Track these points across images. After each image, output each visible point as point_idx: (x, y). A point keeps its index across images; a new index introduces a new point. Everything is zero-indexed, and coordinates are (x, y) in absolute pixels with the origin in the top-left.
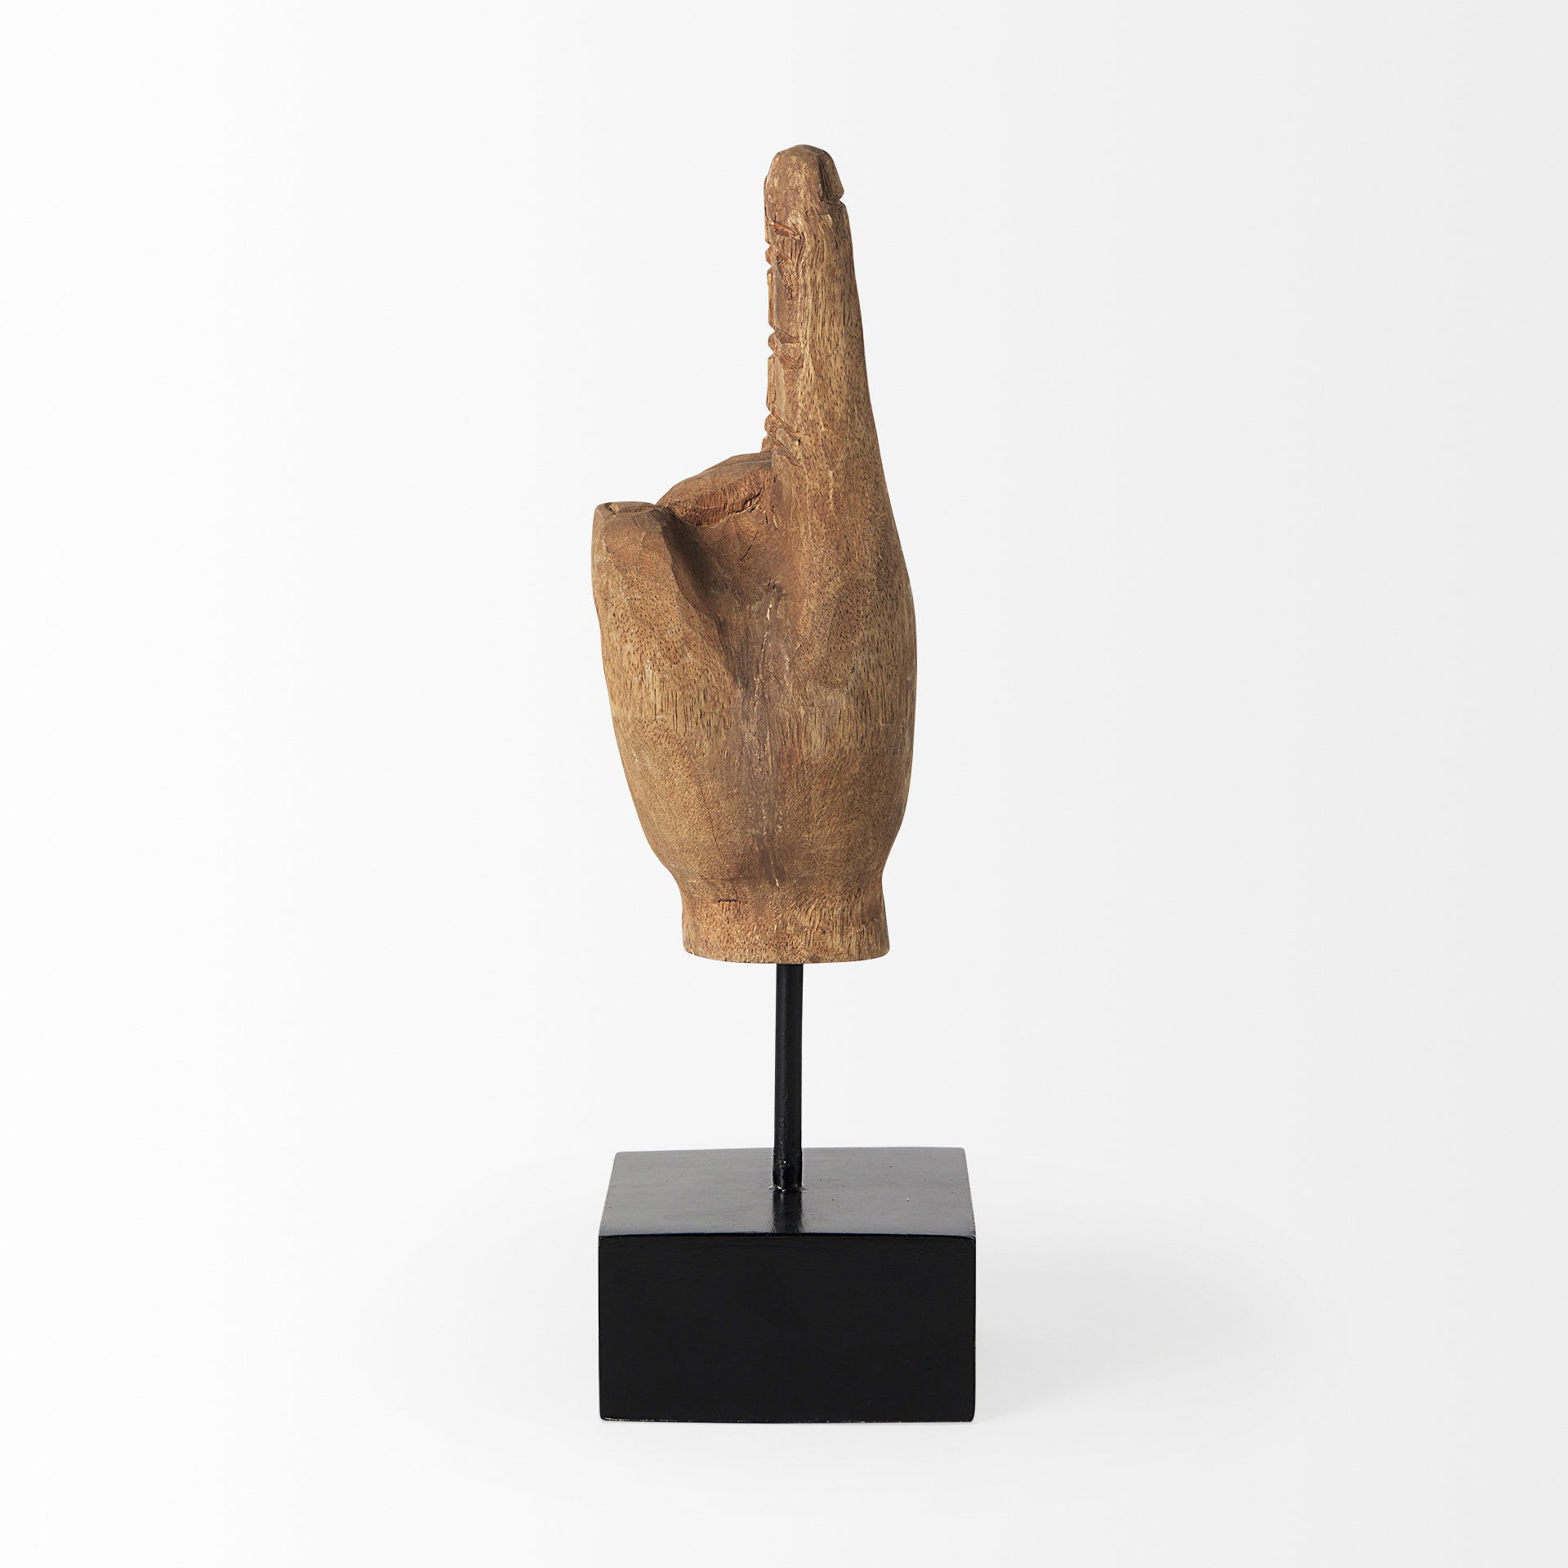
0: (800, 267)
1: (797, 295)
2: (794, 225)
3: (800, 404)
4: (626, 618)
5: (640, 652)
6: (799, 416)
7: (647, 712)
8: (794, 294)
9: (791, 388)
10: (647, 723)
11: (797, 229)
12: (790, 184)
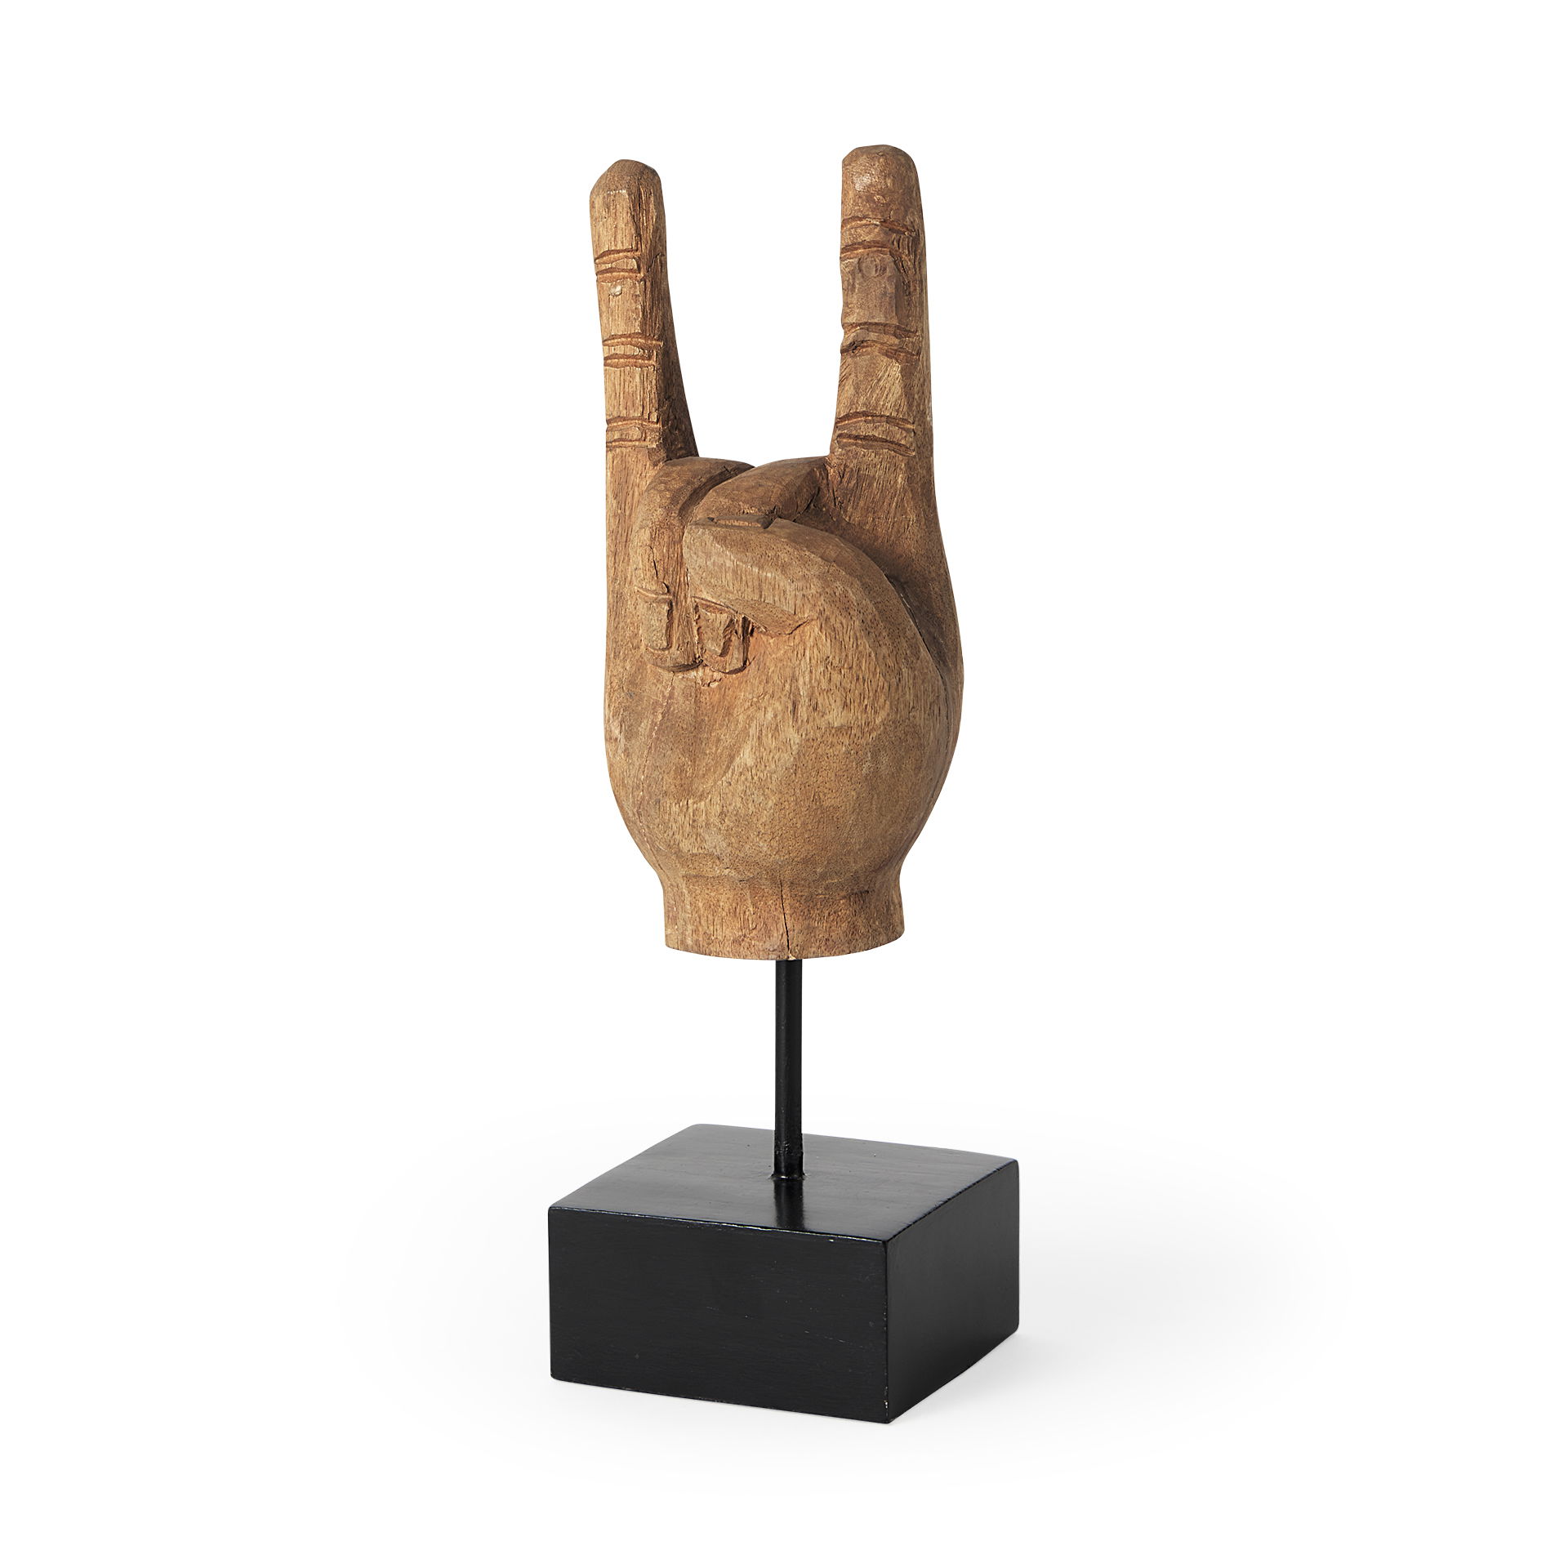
0: (917, 263)
1: (915, 290)
2: (912, 222)
3: (916, 396)
4: (875, 623)
5: (895, 653)
6: (914, 407)
7: (903, 713)
8: (912, 289)
9: (908, 381)
10: (901, 722)
11: (913, 227)
12: (906, 183)
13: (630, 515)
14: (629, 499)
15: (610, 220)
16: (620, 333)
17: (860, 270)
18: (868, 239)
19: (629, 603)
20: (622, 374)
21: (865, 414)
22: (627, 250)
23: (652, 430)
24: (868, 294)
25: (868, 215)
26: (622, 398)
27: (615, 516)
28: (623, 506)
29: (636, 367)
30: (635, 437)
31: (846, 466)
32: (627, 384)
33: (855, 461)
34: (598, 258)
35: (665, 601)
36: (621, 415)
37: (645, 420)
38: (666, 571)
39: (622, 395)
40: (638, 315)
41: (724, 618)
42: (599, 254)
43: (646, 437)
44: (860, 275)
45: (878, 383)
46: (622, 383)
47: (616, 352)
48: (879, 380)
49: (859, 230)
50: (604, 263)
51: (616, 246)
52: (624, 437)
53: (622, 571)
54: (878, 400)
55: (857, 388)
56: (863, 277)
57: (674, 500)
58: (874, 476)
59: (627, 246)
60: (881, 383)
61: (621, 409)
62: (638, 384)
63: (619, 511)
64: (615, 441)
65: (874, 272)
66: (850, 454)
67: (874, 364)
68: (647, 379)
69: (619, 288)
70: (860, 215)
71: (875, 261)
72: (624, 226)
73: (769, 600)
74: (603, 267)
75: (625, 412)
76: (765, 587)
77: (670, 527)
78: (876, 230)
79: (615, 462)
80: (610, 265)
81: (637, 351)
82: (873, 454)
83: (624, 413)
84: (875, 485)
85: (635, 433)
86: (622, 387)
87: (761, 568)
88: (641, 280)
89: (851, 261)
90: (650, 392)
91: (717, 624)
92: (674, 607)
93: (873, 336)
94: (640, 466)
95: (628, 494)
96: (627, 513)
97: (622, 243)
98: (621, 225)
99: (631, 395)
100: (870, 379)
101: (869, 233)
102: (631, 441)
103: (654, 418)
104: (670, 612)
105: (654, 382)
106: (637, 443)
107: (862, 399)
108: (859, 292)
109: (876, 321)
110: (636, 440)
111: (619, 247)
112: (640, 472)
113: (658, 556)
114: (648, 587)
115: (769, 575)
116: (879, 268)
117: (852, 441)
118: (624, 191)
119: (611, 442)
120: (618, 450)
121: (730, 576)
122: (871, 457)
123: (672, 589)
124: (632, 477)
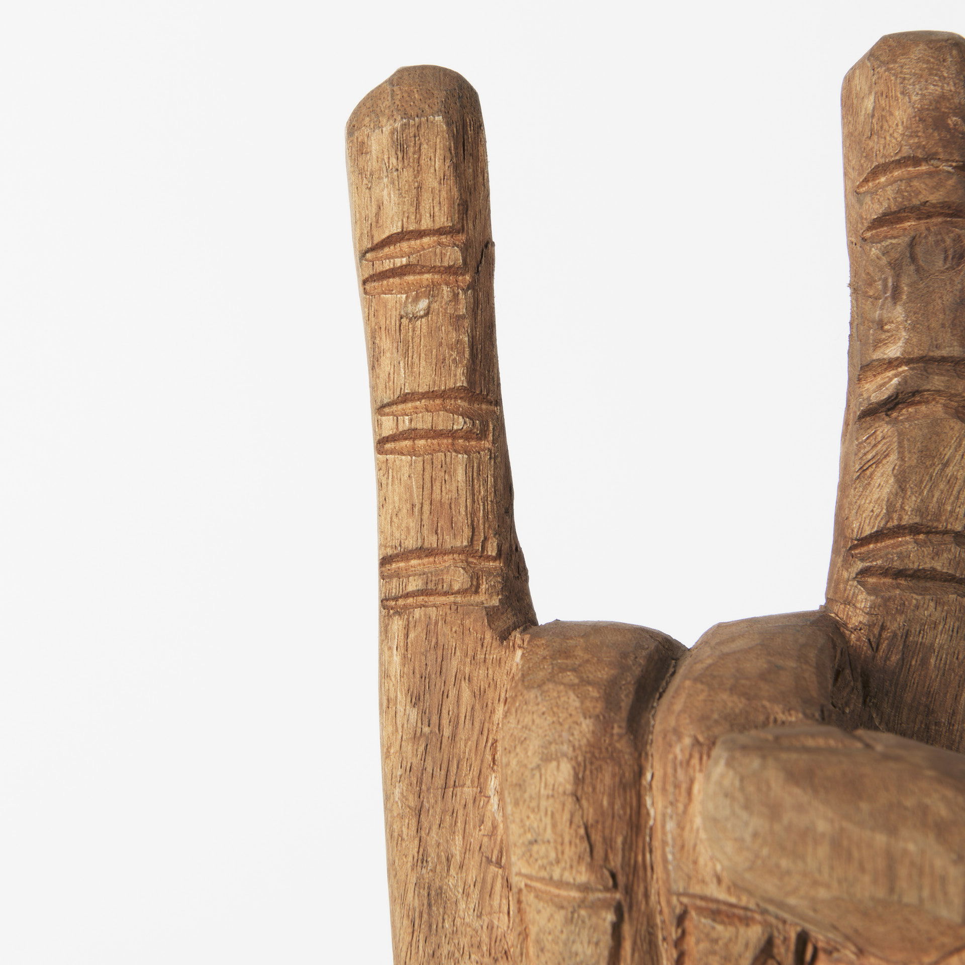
13: (454, 736)
14: (449, 704)
15: (407, 174)
16: (423, 389)
17: (913, 259)
18: (934, 198)
19: (462, 905)
20: (428, 467)
21: (914, 530)
22: (440, 232)
23: (489, 573)
24: (928, 304)
25: (936, 153)
26: (426, 515)
27: (415, 738)
28: (435, 719)
29: (457, 452)
30: (456, 587)
31: (883, 628)
32: (437, 486)
33: (900, 619)
34: (372, 249)
35: (605, 904)
36: (426, 545)
37: (473, 554)
38: (608, 843)
39: (426, 508)
40: (461, 353)
41: (754, 934)
42: (375, 242)
43: (478, 586)
44: (912, 268)
45: (943, 470)
46: (428, 485)
47: (413, 426)
48: (946, 465)
49: (915, 183)
50: (389, 257)
51: (419, 221)
52: (431, 586)
53: (438, 845)
54: (941, 504)
55: (901, 480)
56: (917, 271)
57: (610, 699)
58: (932, 645)
59: (442, 221)
60: (949, 471)
61: (425, 532)
62: (462, 485)
63: (426, 730)
64: (407, 595)
65: (941, 263)
66: (891, 604)
67: (938, 434)
68: (479, 474)
69: (423, 304)
70: (920, 154)
71: (943, 241)
72: (436, 185)
73: (910, 898)
74: (380, 267)
75: (435, 538)
76: (903, 871)
77: (613, 756)
78: (951, 182)
79: (412, 635)
80: (404, 261)
81: (460, 423)
82: (932, 604)
83: (432, 541)
84: (932, 661)
85: (459, 579)
86: (427, 492)
87: (892, 831)
88: (468, 288)
89: (894, 241)
90: (485, 499)
91: (737, 949)
92: (626, 916)
93: (937, 382)
94: (470, 641)
95: (445, 695)
96: (447, 732)
97: (433, 216)
98: (431, 181)
99: (447, 506)
100: (928, 463)
101: (936, 188)
102: (446, 594)
103: (492, 550)
104: (617, 929)
105: (491, 480)
106: (459, 599)
107: (912, 503)
108: (910, 300)
109: (944, 353)
110: (458, 592)
111: (426, 224)
112: (470, 653)
113: (591, 814)
114: (568, 877)
115: (911, 847)
116: (950, 252)
117: (888, 580)
118: (439, 118)
119: (396, 599)
120: (417, 613)
121: (823, 851)
122: (930, 610)
123: (621, 879)
124: (455, 663)
